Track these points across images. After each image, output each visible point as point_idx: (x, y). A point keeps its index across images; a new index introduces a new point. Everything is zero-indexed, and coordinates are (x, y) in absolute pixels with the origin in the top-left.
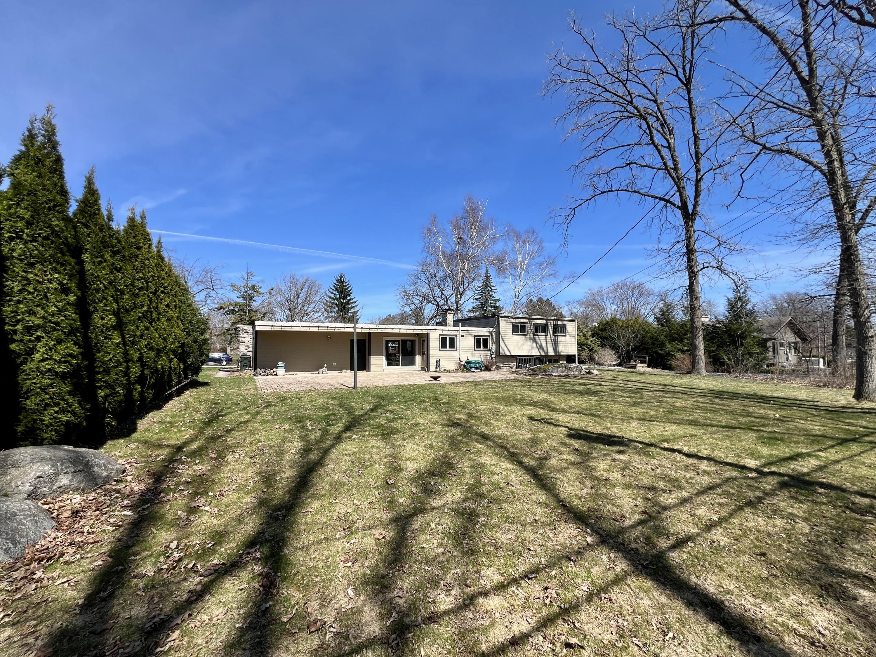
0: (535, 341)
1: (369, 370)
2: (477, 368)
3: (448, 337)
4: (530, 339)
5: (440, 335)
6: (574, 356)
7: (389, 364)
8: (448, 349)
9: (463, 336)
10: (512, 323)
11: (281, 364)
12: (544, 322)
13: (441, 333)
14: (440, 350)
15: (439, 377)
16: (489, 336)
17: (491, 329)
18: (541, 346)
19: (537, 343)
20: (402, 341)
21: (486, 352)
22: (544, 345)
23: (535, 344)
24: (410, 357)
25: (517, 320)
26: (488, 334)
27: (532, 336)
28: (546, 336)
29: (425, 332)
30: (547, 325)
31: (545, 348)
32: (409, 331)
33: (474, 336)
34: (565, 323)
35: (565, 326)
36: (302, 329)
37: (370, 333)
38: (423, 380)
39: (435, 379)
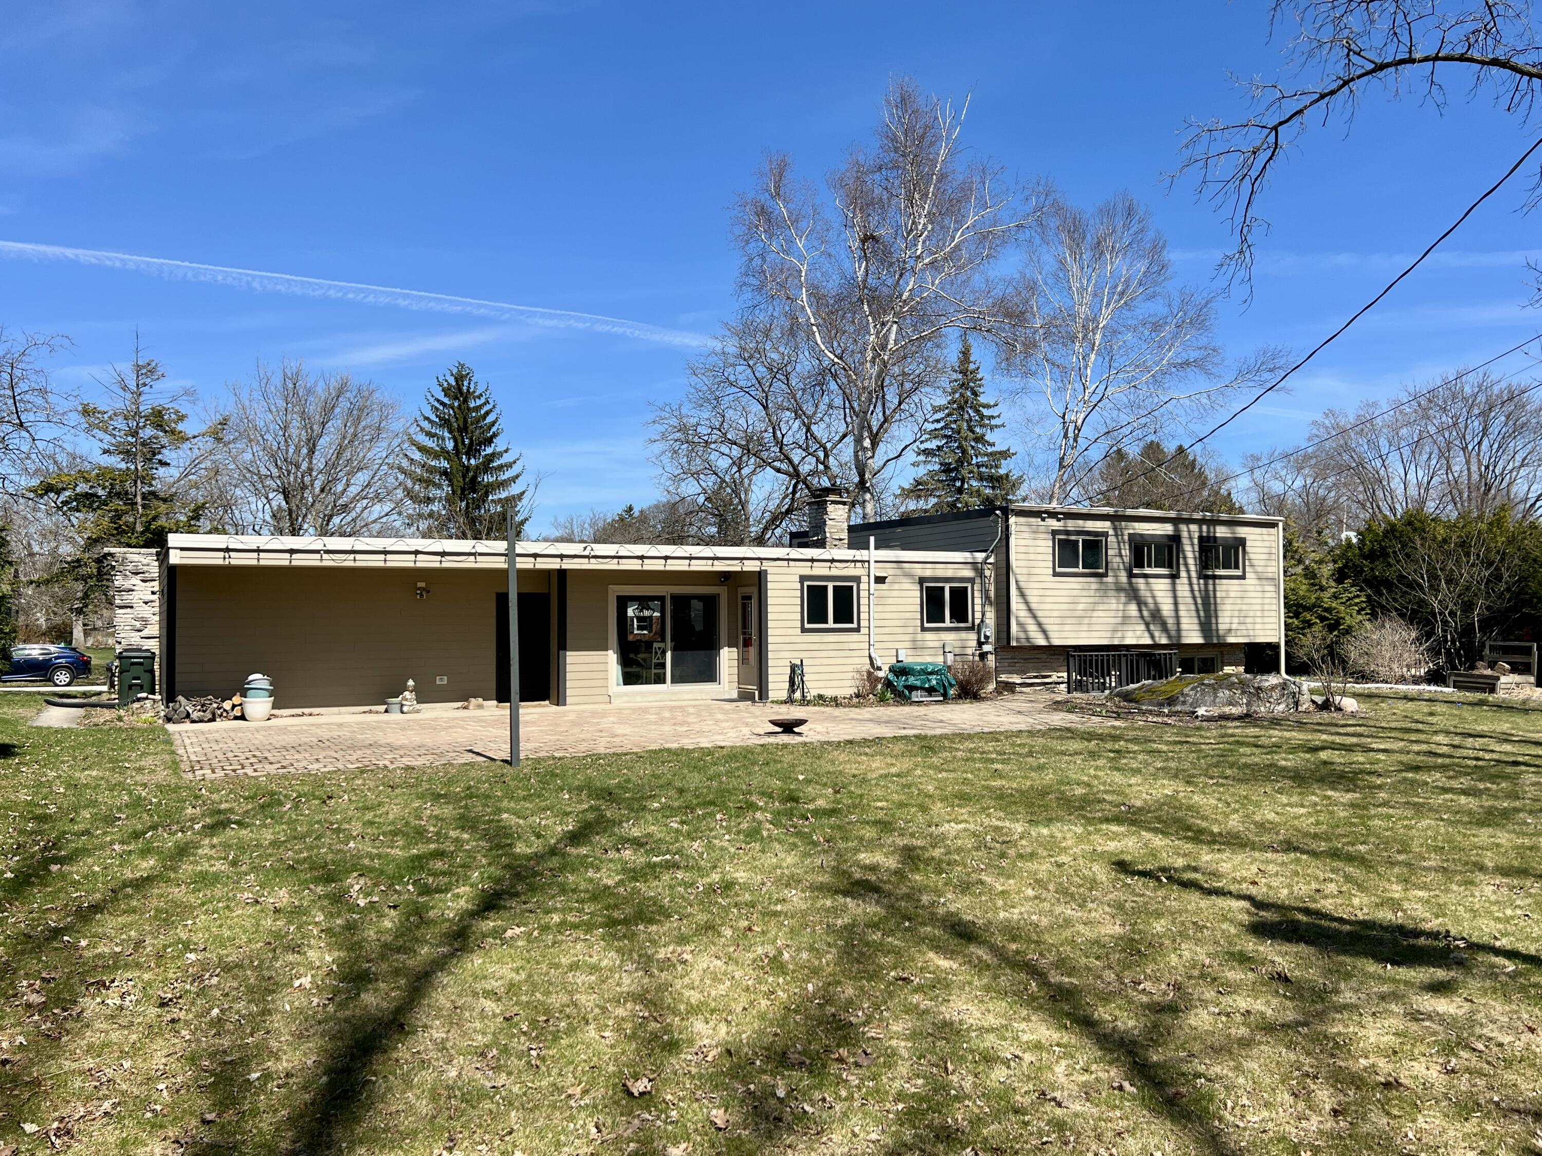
0: (1134, 595)
1: (560, 700)
2: (931, 691)
3: (830, 586)
4: (1119, 589)
5: (803, 579)
6: (1275, 647)
7: (629, 679)
8: (831, 624)
9: (880, 580)
10: (1054, 533)
11: (258, 679)
12: (1168, 529)
13: (806, 569)
14: (804, 630)
15: (801, 722)
16: (972, 581)
17: (980, 556)
18: (1156, 615)
19: (1140, 603)
20: (674, 597)
21: (964, 635)
22: (1167, 609)
23: (1133, 608)
24: (700, 655)
25: (1072, 525)
26: (968, 573)
27: (1123, 578)
28: (1174, 577)
29: (751, 566)
30: (1176, 539)
31: (1170, 621)
32: (697, 566)
33: (922, 580)
34: (1242, 531)
35: (1242, 542)
36: (329, 561)
37: (562, 573)
38: (746, 731)
39: (788, 727)
